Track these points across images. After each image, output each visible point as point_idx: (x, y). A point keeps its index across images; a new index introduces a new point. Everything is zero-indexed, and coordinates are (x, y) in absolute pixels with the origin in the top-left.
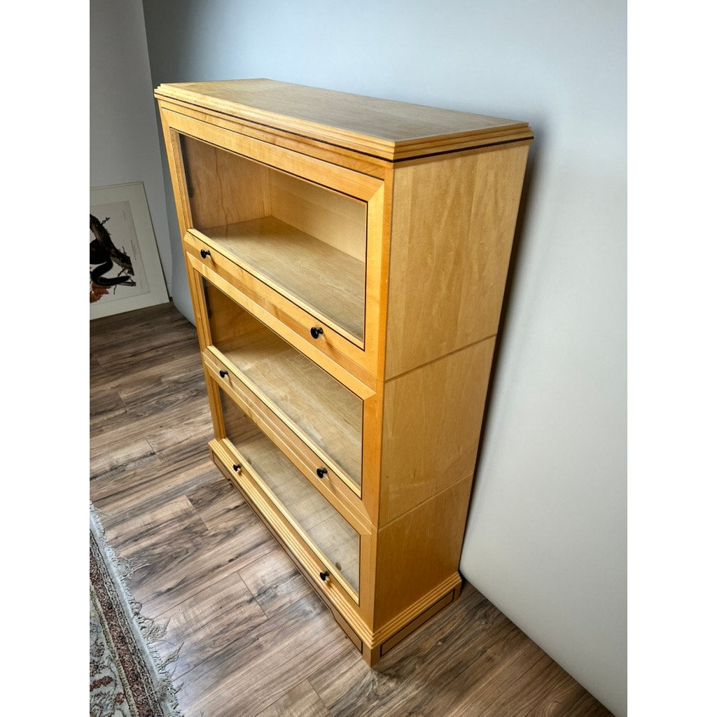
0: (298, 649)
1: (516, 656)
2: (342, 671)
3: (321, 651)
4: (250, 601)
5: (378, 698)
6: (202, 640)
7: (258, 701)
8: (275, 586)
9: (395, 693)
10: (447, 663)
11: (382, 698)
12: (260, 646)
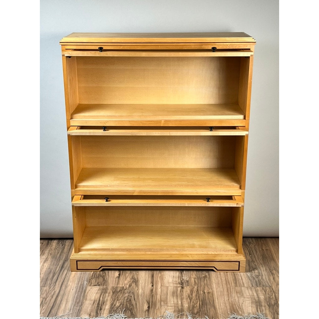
0: (220, 284)
1: (270, 245)
2: (240, 278)
3: (227, 280)
4: (182, 288)
5: (259, 276)
6: (189, 306)
7: (233, 301)
8: (182, 280)
9: (260, 272)
10: (260, 258)
11: (260, 275)
12: (209, 293)
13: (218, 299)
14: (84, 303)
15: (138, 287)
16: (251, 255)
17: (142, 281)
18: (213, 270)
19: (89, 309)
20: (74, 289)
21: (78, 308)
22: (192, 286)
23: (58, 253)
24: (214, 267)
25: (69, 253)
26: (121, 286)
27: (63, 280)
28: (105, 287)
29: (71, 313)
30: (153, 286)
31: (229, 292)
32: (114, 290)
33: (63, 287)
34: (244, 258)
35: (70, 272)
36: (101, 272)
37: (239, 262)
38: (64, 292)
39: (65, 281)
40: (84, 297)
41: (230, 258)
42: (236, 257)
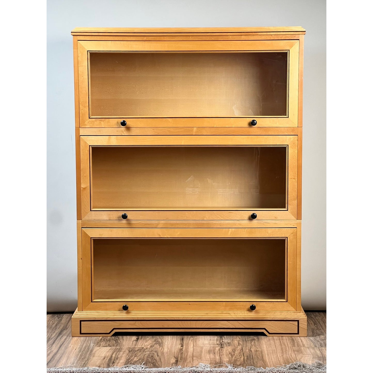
0: (272, 345)
2: (300, 341)
3: (282, 342)
4: (222, 347)
6: (229, 360)
7: (288, 357)
8: (222, 342)
12: (257, 351)
13: (268, 355)
14: (91, 359)
15: (162, 347)
17: (168, 343)
19: (98, 362)
20: (77, 349)
21: (83, 362)
22: (235, 346)
23: (53, 324)
24: (265, 329)
25: (68, 323)
26: (140, 347)
27: (62, 343)
28: (118, 347)
29: (74, 365)
30: (182, 346)
31: (284, 350)
32: (131, 350)
33: (63, 348)
34: (305, 315)
35: (71, 337)
36: (113, 337)
37: (298, 321)
38: (64, 352)
39: (64, 343)
40: (90, 354)
41: (286, 316)
42: (294, 314)
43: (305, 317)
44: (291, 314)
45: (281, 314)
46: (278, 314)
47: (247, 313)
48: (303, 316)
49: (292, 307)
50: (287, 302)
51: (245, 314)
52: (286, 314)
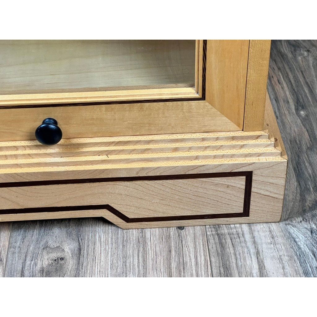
16: (303, 108)
18: (103, 221)
34: (278, 150)
41: (197, 158)
42: (234, 147)
43: (279, 159)
44: (221, 147)
45: (176, 150)
46: (162, 150)
47: (28, 151)
48: (271, 154)
49: (225, 118)
50: (203, 98)
51: (16, 156)
52: (199, 148)
